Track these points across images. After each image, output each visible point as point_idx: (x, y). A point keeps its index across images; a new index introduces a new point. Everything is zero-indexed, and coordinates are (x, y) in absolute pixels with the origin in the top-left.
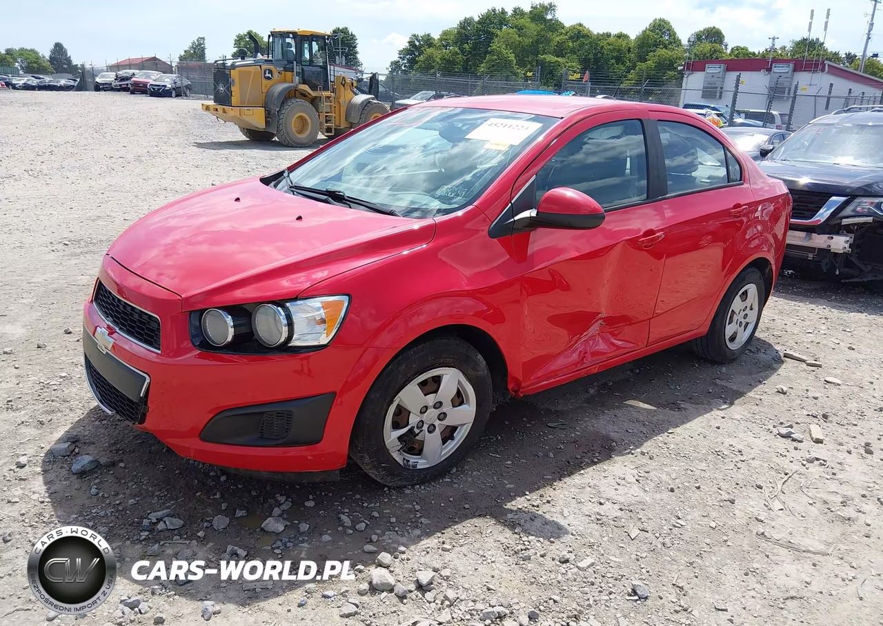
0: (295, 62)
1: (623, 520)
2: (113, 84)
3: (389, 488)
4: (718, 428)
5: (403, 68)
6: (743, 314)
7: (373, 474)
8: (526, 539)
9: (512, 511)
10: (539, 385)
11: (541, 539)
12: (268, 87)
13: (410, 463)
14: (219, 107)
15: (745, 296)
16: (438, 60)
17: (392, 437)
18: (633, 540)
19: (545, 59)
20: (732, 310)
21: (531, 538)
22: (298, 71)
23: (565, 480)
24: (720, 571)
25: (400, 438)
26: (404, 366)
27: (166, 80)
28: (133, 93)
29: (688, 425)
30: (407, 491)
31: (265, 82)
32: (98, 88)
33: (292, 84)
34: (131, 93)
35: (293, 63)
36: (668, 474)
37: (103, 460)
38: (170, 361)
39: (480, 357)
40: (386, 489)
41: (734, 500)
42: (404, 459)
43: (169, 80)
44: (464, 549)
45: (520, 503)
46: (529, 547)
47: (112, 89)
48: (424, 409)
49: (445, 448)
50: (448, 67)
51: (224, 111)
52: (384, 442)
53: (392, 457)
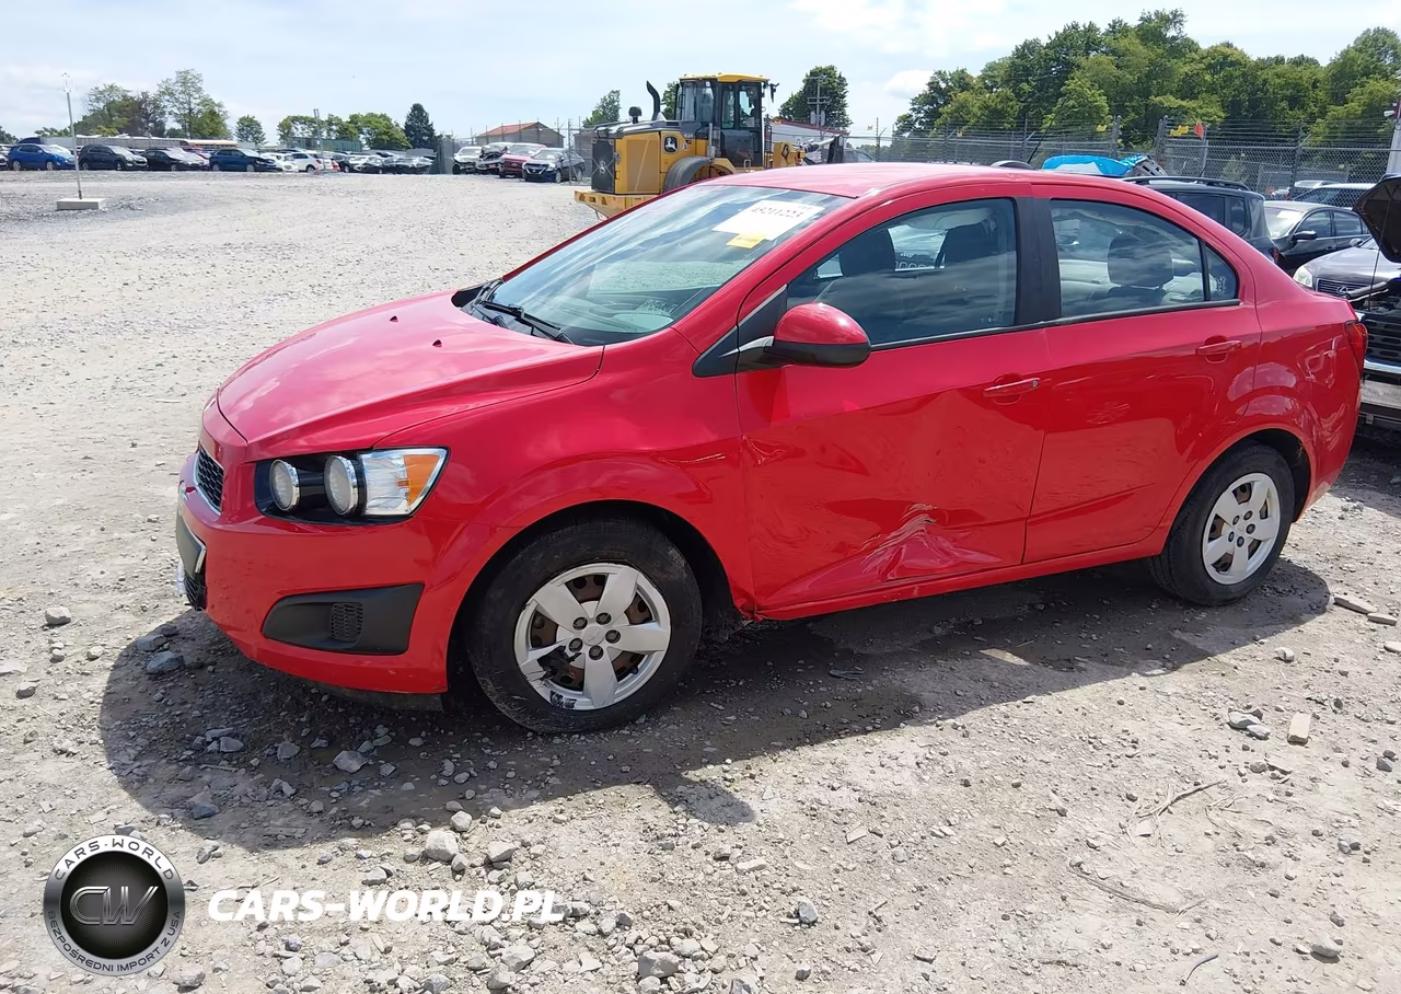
0: (711, 125)
1: (851, 815)
2: (478, 164)
3: (535, 734)
4: (1121, 703)
5: (917, 126)
6: (1243, 524)
7: (502, 707)
8: (684, 821)
9: (690, 781)
10: (792, 607)
11: (706, 825)
12: (670, 163)
13: (564, 700)
14: (598, 196)
15: (1246, 494)
16: (975, 110)
17: (528, 659)
18: (848, 843)
19: (1161, 103)
20: (1217, 517)
21: (693, 821)
22: (715, 137)
23: (801, 751)
24: (963, 907)
25: (542, 661)
26: (540, 556)
27: (549, 157)
28: (503, 176)
29: (1067, 694)
30: (557, 740)
31: (666, 156)
32: (458, 169)
33: (705, 158)
34: (501, 177)
35: (708, 126)
36: (977, 760)
37: (188, 660)
38: (230, 527)
39: (673, 552)
40: (530, 734)
41: (1064, 810)
42: (553, 693)
43: (552, 157)
44: (585, 825)
45: (711, 772)
46: (681, 833)
47: (475, 171)
48: (580, 623)
49: (622, 685)
50: (993, 121)
51: (604, 202)
52: (517, 665)
53: (531, 687)
